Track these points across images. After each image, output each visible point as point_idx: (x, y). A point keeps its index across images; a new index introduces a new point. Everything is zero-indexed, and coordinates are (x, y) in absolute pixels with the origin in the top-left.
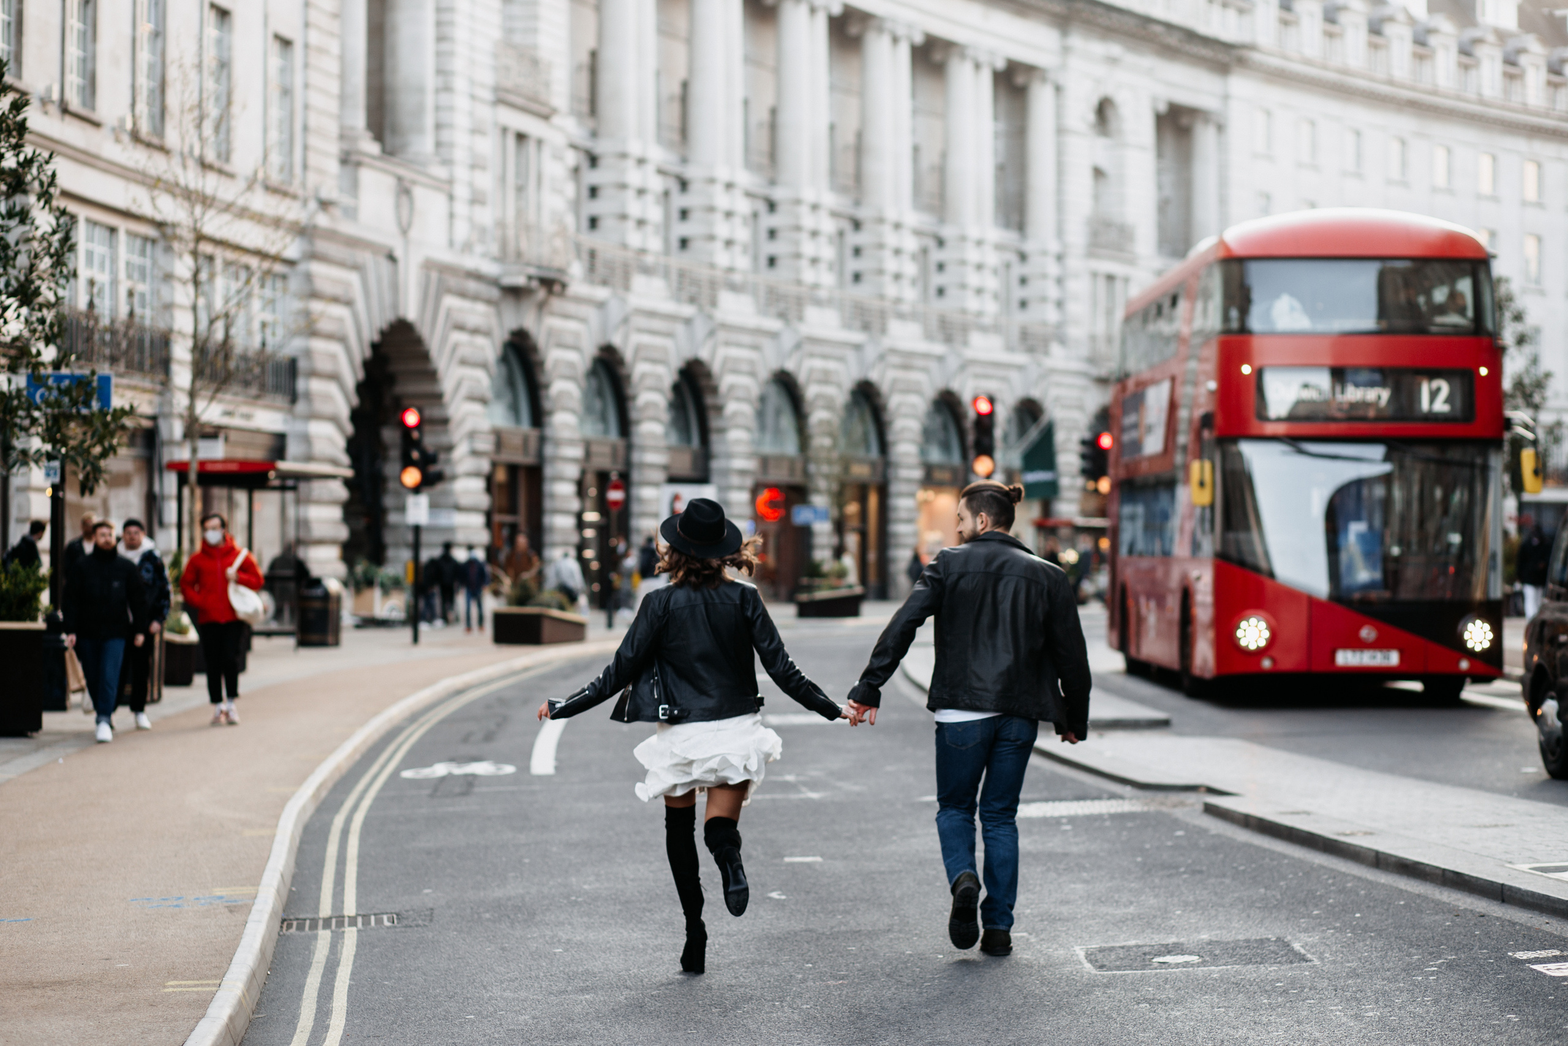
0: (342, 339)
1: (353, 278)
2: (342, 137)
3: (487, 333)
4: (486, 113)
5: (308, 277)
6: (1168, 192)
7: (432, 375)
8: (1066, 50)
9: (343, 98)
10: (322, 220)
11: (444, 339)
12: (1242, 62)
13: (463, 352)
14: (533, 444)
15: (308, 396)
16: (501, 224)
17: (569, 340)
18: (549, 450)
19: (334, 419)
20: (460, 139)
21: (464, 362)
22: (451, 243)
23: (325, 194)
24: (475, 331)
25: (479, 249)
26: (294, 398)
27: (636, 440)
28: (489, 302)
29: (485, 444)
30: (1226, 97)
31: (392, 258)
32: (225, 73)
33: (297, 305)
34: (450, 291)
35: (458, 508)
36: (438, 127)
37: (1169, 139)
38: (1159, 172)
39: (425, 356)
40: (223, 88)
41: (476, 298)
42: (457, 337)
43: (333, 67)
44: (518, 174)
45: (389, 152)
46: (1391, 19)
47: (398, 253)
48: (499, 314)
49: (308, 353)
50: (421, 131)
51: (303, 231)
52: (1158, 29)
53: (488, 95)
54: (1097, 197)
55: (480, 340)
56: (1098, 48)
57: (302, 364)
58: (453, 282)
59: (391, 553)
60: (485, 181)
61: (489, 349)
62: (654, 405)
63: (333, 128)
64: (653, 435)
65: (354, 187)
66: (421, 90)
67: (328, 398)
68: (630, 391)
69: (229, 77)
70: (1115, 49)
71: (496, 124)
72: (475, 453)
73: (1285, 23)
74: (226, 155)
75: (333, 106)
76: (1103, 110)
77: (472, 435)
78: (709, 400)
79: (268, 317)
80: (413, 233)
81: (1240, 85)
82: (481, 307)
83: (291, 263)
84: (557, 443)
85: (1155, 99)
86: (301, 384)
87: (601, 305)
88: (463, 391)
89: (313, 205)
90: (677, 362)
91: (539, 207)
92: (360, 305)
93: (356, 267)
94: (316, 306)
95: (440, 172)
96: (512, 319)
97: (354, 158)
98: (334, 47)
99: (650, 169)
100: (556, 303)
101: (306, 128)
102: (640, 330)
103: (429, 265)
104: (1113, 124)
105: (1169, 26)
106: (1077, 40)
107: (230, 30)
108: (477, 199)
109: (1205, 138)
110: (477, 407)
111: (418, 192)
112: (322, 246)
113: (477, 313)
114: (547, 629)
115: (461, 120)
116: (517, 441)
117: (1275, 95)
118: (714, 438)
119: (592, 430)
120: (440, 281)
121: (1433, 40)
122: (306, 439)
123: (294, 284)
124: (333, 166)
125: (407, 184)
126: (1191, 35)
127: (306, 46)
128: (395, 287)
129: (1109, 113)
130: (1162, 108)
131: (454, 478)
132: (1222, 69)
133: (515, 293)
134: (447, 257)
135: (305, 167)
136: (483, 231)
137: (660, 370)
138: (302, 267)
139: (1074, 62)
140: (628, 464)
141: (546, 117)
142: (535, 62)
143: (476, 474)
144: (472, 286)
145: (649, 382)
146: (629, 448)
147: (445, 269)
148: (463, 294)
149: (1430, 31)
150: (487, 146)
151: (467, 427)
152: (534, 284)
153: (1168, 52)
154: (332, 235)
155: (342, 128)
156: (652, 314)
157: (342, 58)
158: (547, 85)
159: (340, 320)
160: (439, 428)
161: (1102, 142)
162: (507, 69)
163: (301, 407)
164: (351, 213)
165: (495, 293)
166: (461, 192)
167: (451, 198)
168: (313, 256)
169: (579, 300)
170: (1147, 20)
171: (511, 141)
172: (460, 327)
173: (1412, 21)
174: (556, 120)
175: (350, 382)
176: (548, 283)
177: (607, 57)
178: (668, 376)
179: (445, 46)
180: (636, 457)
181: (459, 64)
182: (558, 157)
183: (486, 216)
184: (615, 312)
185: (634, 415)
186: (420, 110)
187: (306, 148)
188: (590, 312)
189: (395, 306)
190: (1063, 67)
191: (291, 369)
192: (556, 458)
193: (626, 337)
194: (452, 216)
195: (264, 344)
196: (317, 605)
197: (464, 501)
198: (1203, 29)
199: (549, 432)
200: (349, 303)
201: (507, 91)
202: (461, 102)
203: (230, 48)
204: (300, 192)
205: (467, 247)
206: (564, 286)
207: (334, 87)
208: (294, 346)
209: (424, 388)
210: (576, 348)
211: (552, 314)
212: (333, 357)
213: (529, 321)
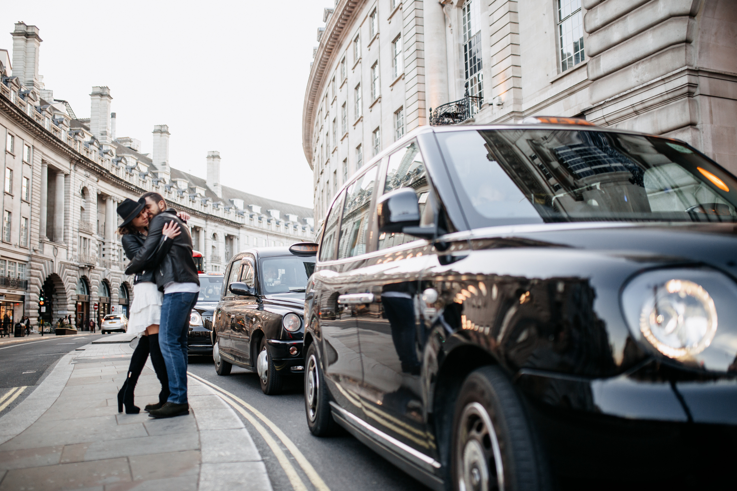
0: (39, 277)
1: (42, 265)
2: (40, 238)
3: (76, 276)
4: (77, 234)
5: (31, 265)
6: (228, 251)
7: (63, 284)
8: (207, 224)
9: (40, 230)
10: (34, 254)
11: (65, 277)
12: (242, 227)
13: (71, 280)
14: (87, 298)
15: (30, 288)
16: (80, 255)
17: (96, 278)
18: (91, 299)
19: (36, 293)
20: (70, 239)
21: (70, 282)
22: (67, 259)
23: (35, 249)
24: (73, 276)
25: (74, 260)
26: (27, 289)
27: (112, 297)
28: (76, 270)
29: (75, 298)
30: (239, 233)
31: (52, 262)
32: (9, 224)
33: (28, 270)
34: (67, 268)
35: (68, 310)
36: (64, 236)
37: (229, 241)
38: (226, 247)
39: (61, 280)
40: (9, 228)
41: (73, 269)
42: (68, 277)
43: (38, 224)
44: (84, 246)
45: (52, 240)
46: (272, 219)
47: (53, 260)
48: (79, 273)
49: (30, 279)
50: (61, 237)
51: (29, 256)
52: (225, 221)
53: (77, 230)
54: (213, 252)
55: (74, 277)
56: (213, 224)
57: (29, 282)
58: (67, 266)
59: (54, 319)
60: (76, 247)
61: (77, 279)
62: (117, 290)
63: (38, 236)
64: (116, 296)
65: (43, 247)
66: (61, 229)
67: (35, 288)
68: (110, 288)
69: (11, 225)
70: (217, 224)
71: (79, 236)
72: (72, 299)
73: (251, 220)
74: (10, 241)
75: (38, 231)
76: (214, 235)
77: (72, 296)
78: (129, 289)
79: (21, 272)
80: (58, 257)
81: (242, 231)
82: (74, 271)
83: (27, 262)
84: (93, 297)
85: (225, 233)
86: (28, 286)
87: (104, 271)
88: (70, 287)
89: (32, 251)
90: (121, 282)
91: (89, 252)
92: (44, 270)
93: (42, 263)
94: (32, 270)
95: (65, 245)
96: (82, 273)
97: (43, 242)
98: (38, 220)
99: (116, 245)
100: (92, 270)
101: (31, 235)
102: (112, 276)
103: (61, 263)
104: (216, 238)
105: (227, 220)
106: (209, 222)
107: (11, 216)
108: (74, 250)
109: (235, 241)
110: (73, 291)
111: (59, 249)
112: (33, 258)
113: (74, 272)
114: (67, 332)
115: (70, 235)
116: (84, 297)
117: (249, 233)
118: (130, 296)
119: (102, 295)
120: (64, 266)
121: (280, 223)
122: (29, 296)
123: (27, 266)
124: (38, 243)
125: (57, 247)
126: (232, 222)
127: (31, 219)
128: (53, 267)
129: (216, 236)
130: (226, 235)
131: (67, 304)
132: (239, 228)
133: (83, 268)
134: (66, 261)
135: (30, 243)
136: (76, 256)
137: (118, 283)
138: (29, 263)
139: (208, 226)
140: (110, 301)
141: (91, 235)
142: (88, 224)
143: (73, 304)
144: (72, 267)
145: (115, 286)
146: (110, 298)
147: (65, 263)
148: (70, 269)
149: (279, 222)
150: (77, 240)
151: (71, 294)
152: (87, 267)
153: (227, 225)
154: (37, 256)
155: (40, 236)
156: (116, 273)
157: (41, 222)
158: (91, 229)
159: (39, 273)
160: (64, 295)
161: (214, 241)
162: (82, 225)
163: (28, 290)
164: (42, 252)
165: (78, 268)
166: (70, 249)
167: (67, 250)
168: (32, 261)
169: (98, 270)
170: (223, 219)
171: (82, 239)
172: (70, 275)
173: (276, 220)
174: (93, 235)
175: (41, 285)
176: (90, 267)
177: (107, 223)
178: (119, 285)
179: (67, 221)
180: (112, 300)
181: (70, 224)
182: (94, 242)
183: (76, 253)
184: (107, 272)
185: (111, 292)
186: (61, 232)
187: (30, 239)
188: (101, 273)
189: (53, 270)
190: (206, 227)
191: (26, 283)
192: (92, 301)
193: (110, 277)
194: (68, 253)
195: (19, 278)
196: (19, 328)
197: (69, 309)
198: (234, 221)
199: (91, 295)
200: (41, 270)
201: (81, 229)
202: (71, 231)
203: (11, 220)
204: (29, 248)
205: (71, 259)
206: (94, 267)
207: (38, 228)
208: (27, 278)
209: (61, 287)
210: (98, 279)
211: (91, 273)
212: (37, 280)
213: (86, 274)
